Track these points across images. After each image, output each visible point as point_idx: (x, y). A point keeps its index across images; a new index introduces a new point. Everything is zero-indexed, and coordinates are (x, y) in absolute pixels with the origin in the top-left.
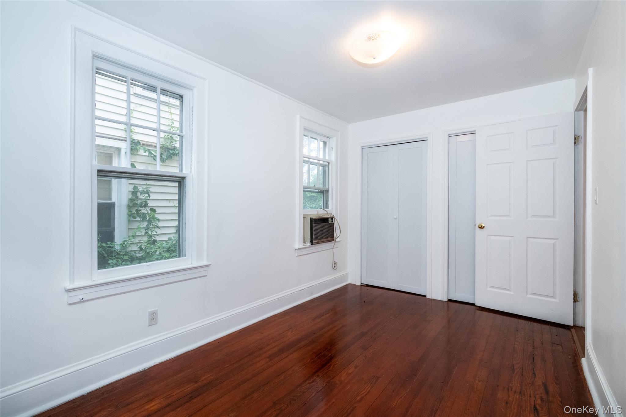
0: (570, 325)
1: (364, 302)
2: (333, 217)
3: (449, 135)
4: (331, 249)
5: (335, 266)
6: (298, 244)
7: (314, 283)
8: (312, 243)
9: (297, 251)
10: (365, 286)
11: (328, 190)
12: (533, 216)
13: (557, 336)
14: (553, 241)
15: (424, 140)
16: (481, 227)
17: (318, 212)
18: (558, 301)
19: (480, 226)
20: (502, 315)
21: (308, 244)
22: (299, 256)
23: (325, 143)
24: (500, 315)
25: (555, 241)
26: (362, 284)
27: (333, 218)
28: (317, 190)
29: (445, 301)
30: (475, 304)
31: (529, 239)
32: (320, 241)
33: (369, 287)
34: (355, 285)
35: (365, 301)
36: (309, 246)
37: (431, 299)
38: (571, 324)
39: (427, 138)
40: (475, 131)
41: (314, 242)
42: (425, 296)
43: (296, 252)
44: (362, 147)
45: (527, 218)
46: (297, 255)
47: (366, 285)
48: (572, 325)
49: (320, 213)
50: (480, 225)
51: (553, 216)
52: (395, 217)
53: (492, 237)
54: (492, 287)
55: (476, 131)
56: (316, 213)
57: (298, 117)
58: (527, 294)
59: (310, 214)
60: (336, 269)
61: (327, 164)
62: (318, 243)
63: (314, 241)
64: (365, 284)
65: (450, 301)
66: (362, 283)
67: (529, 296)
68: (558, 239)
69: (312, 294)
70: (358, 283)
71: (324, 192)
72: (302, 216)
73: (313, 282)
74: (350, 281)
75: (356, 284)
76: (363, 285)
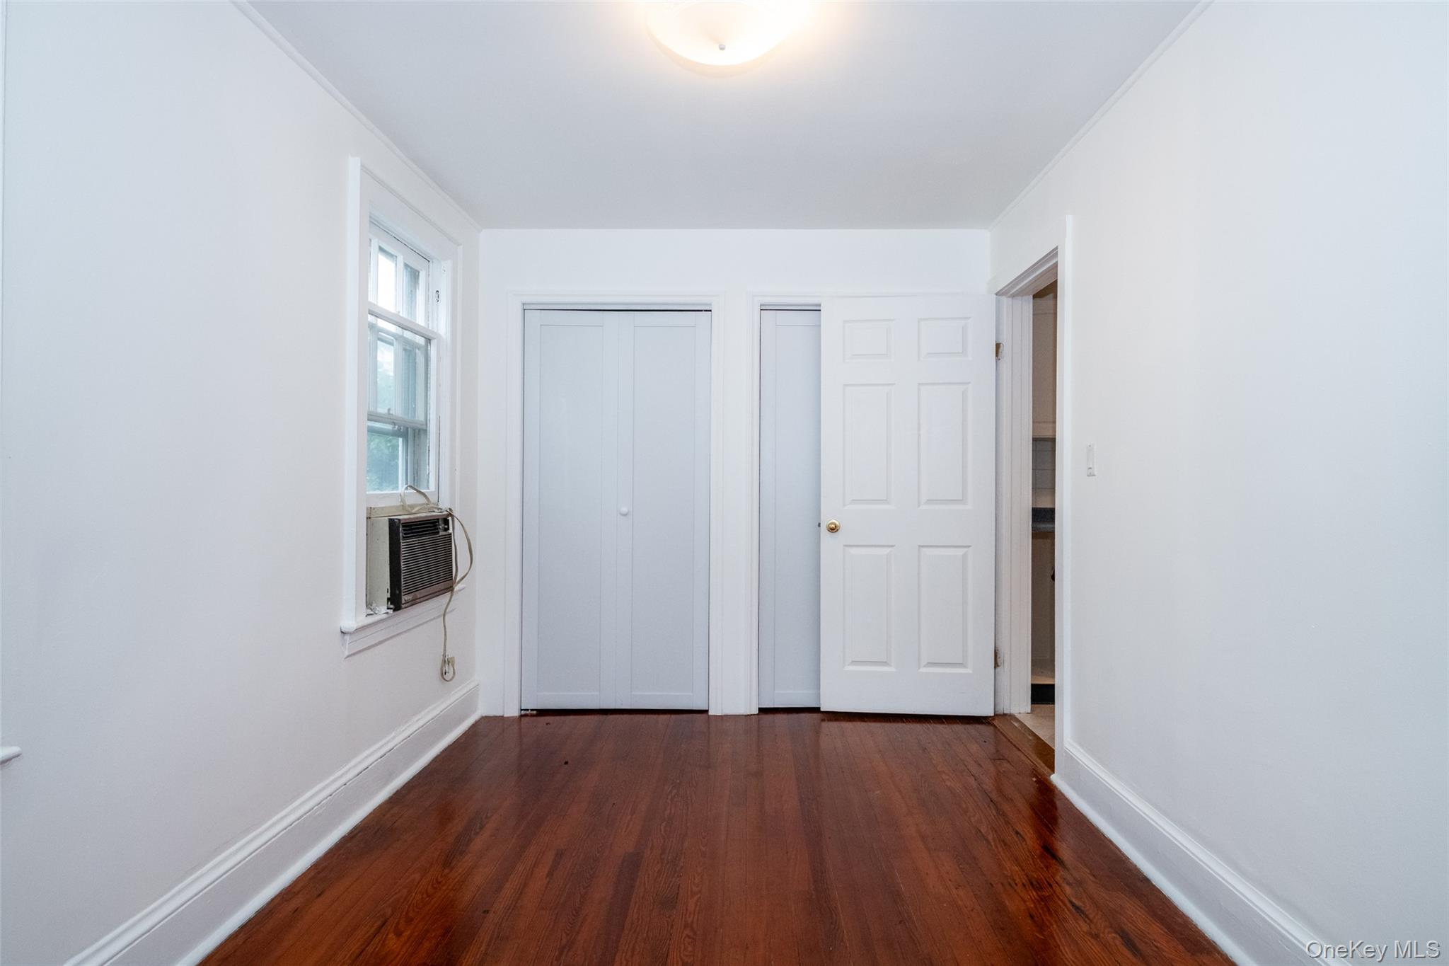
0: (989, 715)
1: (566, 763)
2: (450, 515)
3: (761, 305)
4: (439, 617)
5: (446, 668)
6: (351, 616)
7: (394, 738)
8: (395, 602)
9: (347, 637)
10: (532, 715)
11: (424, 427)
12: (930, 501)
13: (985, 742)
14: (961, 552)
15: (702, 311)
16: (833, 529)
17: (403, 501)
18: (971, 672)
19: (833, 526)
20: (880, 721)
21: (383, 609)
22: (354, 654)
23: (414, 275)
24: (875, 721)
25: (966, 550)
26: (522, 710)
27: (450, 518)
28: (388, 427)
29: (754, 715)
30: (819, 708)
31: (924, 550)
32: (418, 594)
33: (545, 715)
34: (502, 717)
35: (569, 762)
36: (385, 616)
37: (721, 716)
38: (989, 712)
39: (711, 304)
40: (820, 305)
41: (403, 602)
42: (706, 711)
43: (345, 641)
44: (524, 304)
45: (919, 506)
46: (347, 653)
47: (535, 712)
48: (993, 715)
49: (410, 503)
50: (832, 523)
51: (962, 501)
52: (624, 510)
53: (854, 551)
54: (854, 663)
55: (822, 305)
56: (398, 504)
57: (353, 166)
58: (919, 668)
59: (383, 508)
60: (451, 680)
61: (420, 341)
62: (414, 602)
63: (405, 598)
64: (532, 710)
65: (763, 711)
66: (522, 708)
67: (923, 670)
68: (970, 546)
69: (390, 776)
70: (513, 712)
71: (413, 434)
72: (365, 511)
73: (393, 734)
74: (484, 708)
75: (505, 716)
76: (525, 715)
